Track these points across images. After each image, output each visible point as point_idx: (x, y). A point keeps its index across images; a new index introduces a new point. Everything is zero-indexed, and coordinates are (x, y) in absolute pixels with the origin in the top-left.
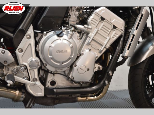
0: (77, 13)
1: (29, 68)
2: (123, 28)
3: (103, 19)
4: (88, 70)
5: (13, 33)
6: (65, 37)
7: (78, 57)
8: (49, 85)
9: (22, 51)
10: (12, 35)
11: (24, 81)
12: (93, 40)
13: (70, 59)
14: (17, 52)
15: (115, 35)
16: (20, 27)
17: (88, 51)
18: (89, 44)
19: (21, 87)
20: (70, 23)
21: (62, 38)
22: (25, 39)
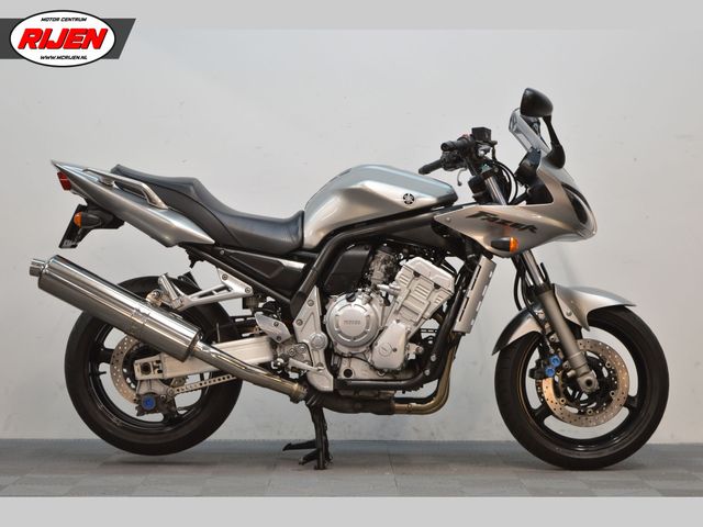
0: (383, 267)
1: (311, 348)
2: (452, 289)
3: (417, 275)
4: (395, 350)
5: (290, 298)
6: (358, 301)
7: (381, 332)
8: (342, 376)
9: (301, 322)
10: (288, 300)
11: (305, 366)
12: (402, 306)
13: (365, 333)
14: (295, 324)
15: (439, 299)
16: (300, 289)
17: (395, 322)
18: (397, 312)
19: (303, 379)
20: (373, 282)
21: (353, 304)
22: (306, 305)
